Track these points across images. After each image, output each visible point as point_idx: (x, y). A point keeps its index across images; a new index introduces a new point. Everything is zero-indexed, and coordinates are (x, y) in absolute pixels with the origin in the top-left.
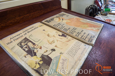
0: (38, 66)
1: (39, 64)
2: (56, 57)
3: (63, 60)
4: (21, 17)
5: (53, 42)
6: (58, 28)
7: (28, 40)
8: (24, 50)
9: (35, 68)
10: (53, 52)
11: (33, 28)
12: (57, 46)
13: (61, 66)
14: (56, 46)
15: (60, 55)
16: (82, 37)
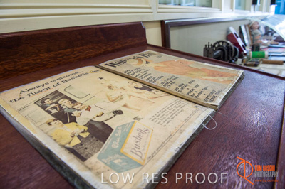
0: (76, 141)
1: (79, 137)
2: (123, 126)
3: (140, 131)
4: (52, 54)
5: (121, 98)
6: (134, 76)
7: (61, 94)
8: (49, 112)
9: (68, 146)
11: (77, 75)
12: (129, 105)
13: (133, 143)
14: (125, 106)
15: (134, 122)
16: (190, 92)
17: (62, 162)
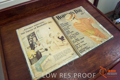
0: (32, 58)
3: (48, 59)
5: (50, 43)
7: (35, 34)
8: (29, 43)
9: (30, 58)
10: (46, 51)
11: (42, 24)
12: (51, 47)
13: (45, 63)
14: (50, 47)
15: (48, 56)
16: (77, 44)
17: (27, 63)
